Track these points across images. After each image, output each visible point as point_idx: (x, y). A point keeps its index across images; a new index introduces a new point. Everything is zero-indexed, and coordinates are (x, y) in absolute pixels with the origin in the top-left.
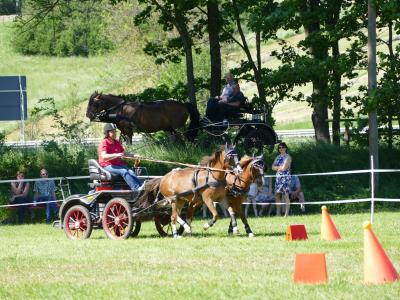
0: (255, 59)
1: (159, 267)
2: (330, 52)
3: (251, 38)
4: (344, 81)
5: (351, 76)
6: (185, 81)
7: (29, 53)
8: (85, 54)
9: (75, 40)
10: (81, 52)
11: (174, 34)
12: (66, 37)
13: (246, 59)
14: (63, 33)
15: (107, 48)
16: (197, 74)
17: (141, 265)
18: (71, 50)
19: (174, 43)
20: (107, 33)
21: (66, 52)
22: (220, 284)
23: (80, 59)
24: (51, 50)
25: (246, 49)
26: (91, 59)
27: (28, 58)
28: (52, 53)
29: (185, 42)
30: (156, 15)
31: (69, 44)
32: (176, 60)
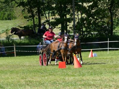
0: (48, 20)
1: (28, 66)
2: (65, 17)
3: (47, 15)
4: (68, 23)
5: (70, 22)
9: (8, 16)
10: (9, 19)
11: (30, 14)
12: (6, 16)
13: (46, 20)
14: (5, 15)
15: (15, 18)
16: (35, 23)
17: (24, 65)
18: (7, 19)
19: (30, 17)
20: (15, 15)
21: (6, 19)
22: (42, 69)
23: (9, 21)
24: (3, 19)
25: (46, 17)
26: (12, 21)
28: (3, 20)
29: (33, 16)
30: (26, 10)
31: (7, 17)
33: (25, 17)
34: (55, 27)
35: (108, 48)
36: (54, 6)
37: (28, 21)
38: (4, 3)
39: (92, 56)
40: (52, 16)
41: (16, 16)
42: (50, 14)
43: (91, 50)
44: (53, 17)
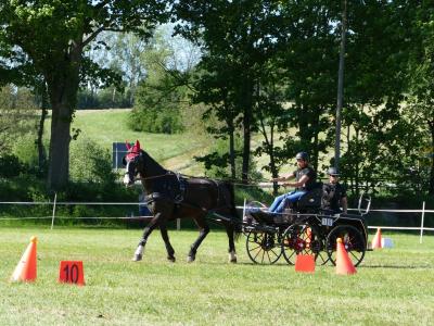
0: (269, 140)
2: (313, 140)
3: (268, 129)
4: (321, 154)
5: (326, 152)
6: (229, 151)
7: (137, 130)
8: (170, 133)
9: (164, 123)
10: (167, 131)
12: (158, 122)
13: (265, 141)
14: (157, 120)
15: (182, 129)
16: (235, 148)
18: (161, 130)
19: (223, 130)
20: (182, 121)
21: (158, 131)
23: (165, 136)
24: (150, 129)
25: (265, 134)
26: (173, 136)
27: (136, 133)
28: (150, 131)
29: (230, 130)
30: (214, 112)
31: (160, 126)
32: (225, 138)
33: (210, 130)
34: (285, 162)
35: (422, 228)
36: (288, 105)
37: (216, 137)
38: (159, 88)
39: (379, 245)
40: (279, 131)
41: (184, 124)
42: (276, 127)
43: (379, 228)
44: (284, 134)
